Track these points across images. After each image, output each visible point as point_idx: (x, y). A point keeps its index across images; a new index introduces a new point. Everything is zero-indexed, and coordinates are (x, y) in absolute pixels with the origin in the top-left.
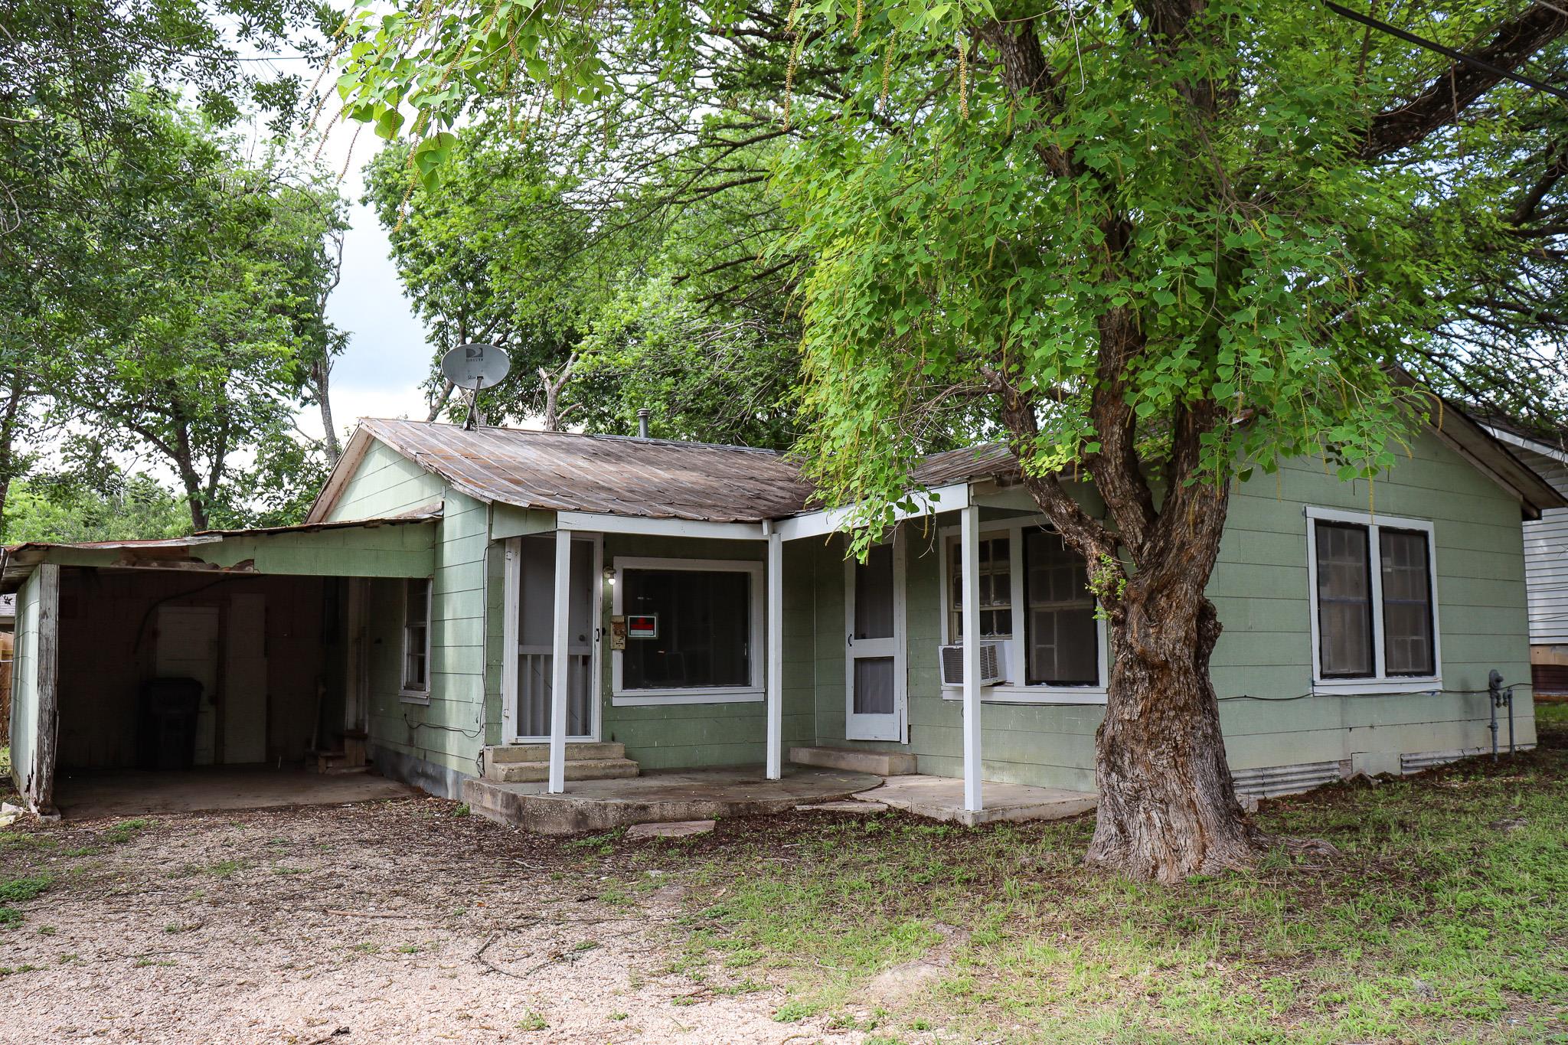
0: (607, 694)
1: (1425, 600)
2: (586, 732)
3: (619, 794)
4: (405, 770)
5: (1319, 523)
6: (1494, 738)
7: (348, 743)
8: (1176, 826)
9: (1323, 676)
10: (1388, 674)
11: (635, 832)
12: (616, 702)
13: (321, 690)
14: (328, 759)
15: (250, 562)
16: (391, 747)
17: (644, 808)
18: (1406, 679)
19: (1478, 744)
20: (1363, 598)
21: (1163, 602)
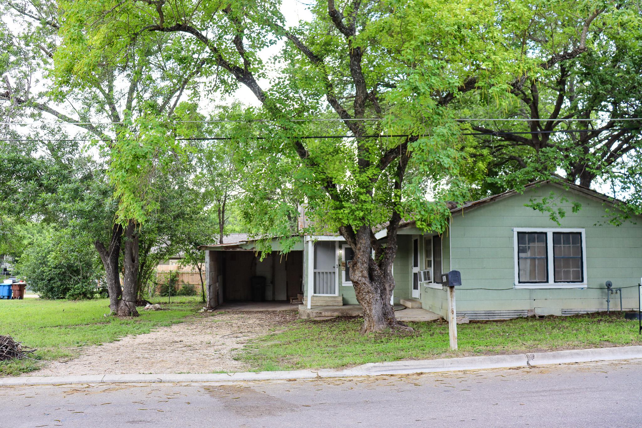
0: (340, 283)
1: (580, 256)
2: (335, 293)
5: (518, 233)
6: (608, 305)
7: (298, 295)
8: (370, 321)
9: (519, 282)
10: (555, 282)
12: (343, 285)
14: (293, 299)
15: (254, 248)
18: (566, 283)
20: (544, 256)
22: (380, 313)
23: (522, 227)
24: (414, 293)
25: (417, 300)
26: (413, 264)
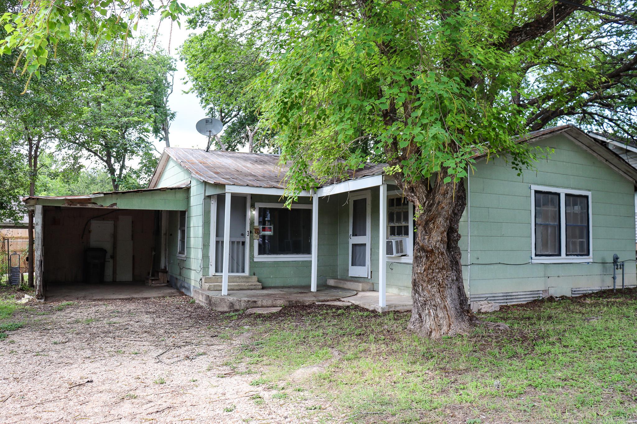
0: (252, 257)
1: (586, 224)
2: (243, 271)
3: (248, 296)
4: (179, 285)
5: (536, 192)
6: (614, 282)
7: (160, 274)
8: (440, 316)
9: (536, 255)
10: (567, 255)
11: (249, 311)
12: (255, 260)
13: (154, 253)
14: (152, 280)
15: (115, 204)
16: (175, 276)
17: (255, 302)
18: (576, 257)
19: (608, 284)
20: (557, 223)
21: (431, 226)
22: (457, 302)
23: (538, 184)
24: (355, 271)
25: (361, 280)
26: (351, 232)
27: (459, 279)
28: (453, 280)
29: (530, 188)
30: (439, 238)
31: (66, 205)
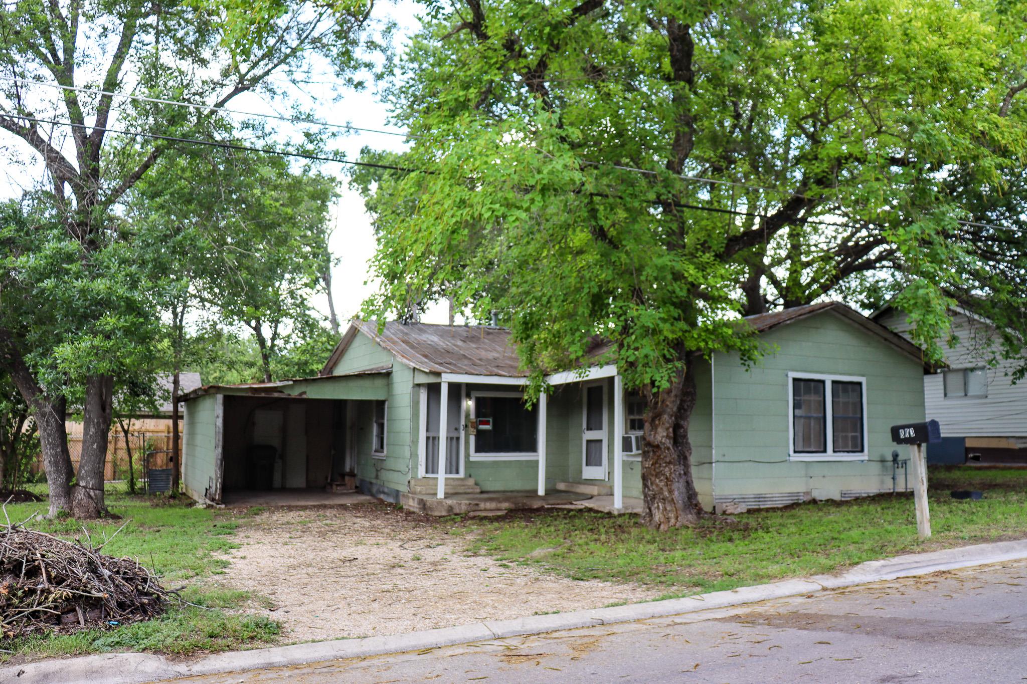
0: (467, 455)
1: (859, 416)
2: (457, 472)
3: (468, 499)
4: (374, 490)
5: (795, 380)
6: (895, 484)
7: (347, 478)
8: (668, 509)
9: (795, 452)
10: (834, 452)
11: (472, 514)
12: (472, 459)
13: (333, 452)
14: (337, 485)
15: (304, 393)
16: (368, 480)
17: (477, 505)
18: (846, 454)
20: (821, 415)
22: (685, 496)
23: (797, 371)
24: (589, 472)
25: (597, 483)
26: (584, 426)
27: (687, 473)
28: (680, 474)
29: (787, 375)
30: (665, 434)
31: (250, 394)
